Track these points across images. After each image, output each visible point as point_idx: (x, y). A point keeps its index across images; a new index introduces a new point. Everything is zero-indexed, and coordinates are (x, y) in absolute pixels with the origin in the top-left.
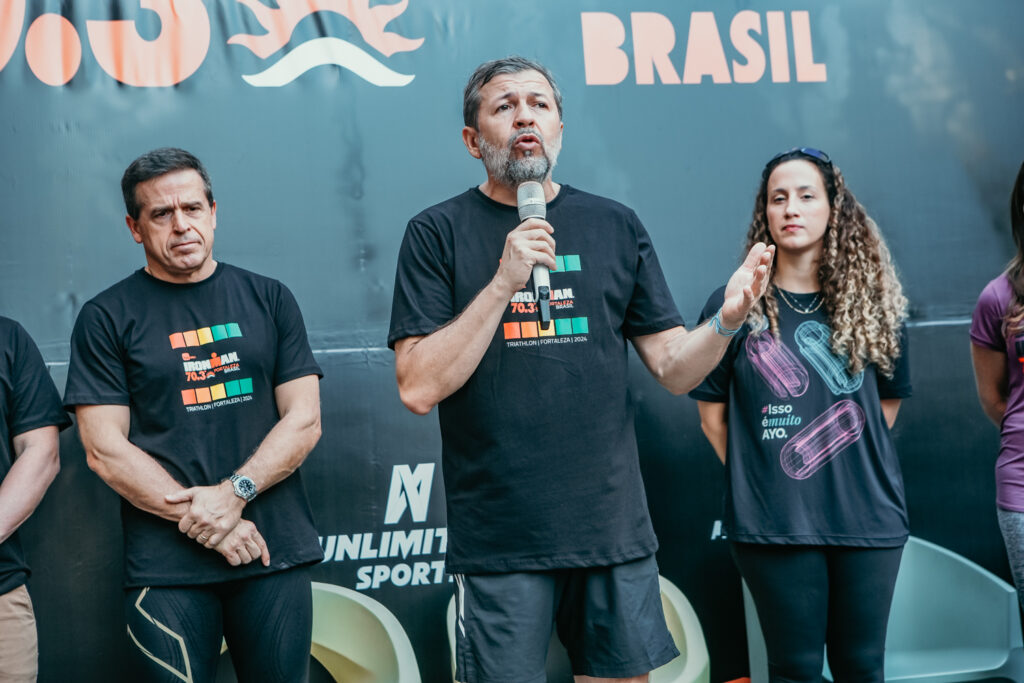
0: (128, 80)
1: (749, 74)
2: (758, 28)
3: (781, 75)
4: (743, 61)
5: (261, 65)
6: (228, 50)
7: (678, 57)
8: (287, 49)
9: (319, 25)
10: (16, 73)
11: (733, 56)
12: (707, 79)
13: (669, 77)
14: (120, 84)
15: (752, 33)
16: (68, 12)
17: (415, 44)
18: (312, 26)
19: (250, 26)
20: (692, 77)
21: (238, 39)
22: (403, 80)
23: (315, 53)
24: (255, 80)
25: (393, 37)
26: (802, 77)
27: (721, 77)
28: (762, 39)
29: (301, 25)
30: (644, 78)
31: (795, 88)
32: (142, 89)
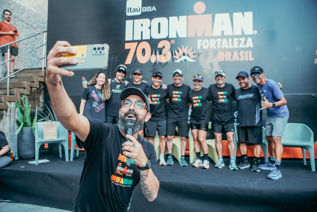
0: (161, 62)
1: (242, 59)
2: (244, 53)
3: (247, 59)
4: (241, 58)
5: (176, 59)
6: (173, 58)
7: (232, 57)
8: (180, 57)
9: (184, 54)
10: (149, 62)
11: (240, 57)
12: (236, 60)
13: (230, 60)
14: (160, 62)
15: (243, 54)
16: (155, 54)
17: (196, 56)
18: (183, 55)
19: (175, 55)
20: (234, 60)
21: (174, 56)
22: (194, 61)
23: (183, 58)
24: (175, 61)
25: (193, 55)
26: (250, 60)
27: (238, 60)
28: (244, 55)
29: (182, 55)
30: (227, 60)
31: (249, 61)
32: (162, 63)
